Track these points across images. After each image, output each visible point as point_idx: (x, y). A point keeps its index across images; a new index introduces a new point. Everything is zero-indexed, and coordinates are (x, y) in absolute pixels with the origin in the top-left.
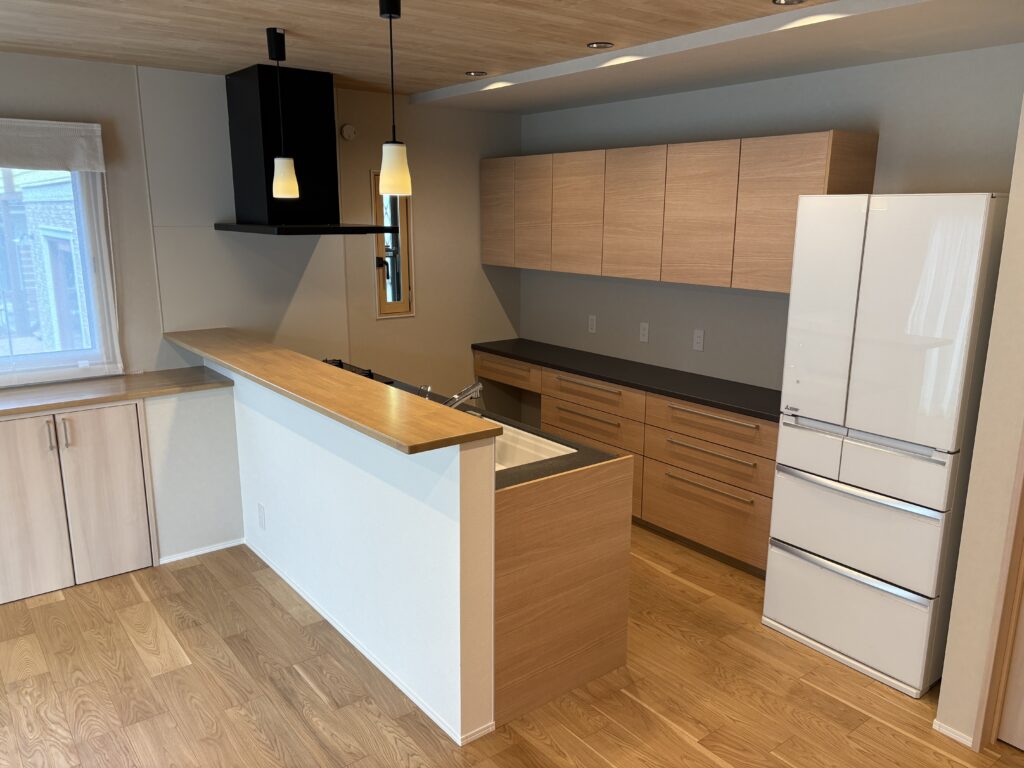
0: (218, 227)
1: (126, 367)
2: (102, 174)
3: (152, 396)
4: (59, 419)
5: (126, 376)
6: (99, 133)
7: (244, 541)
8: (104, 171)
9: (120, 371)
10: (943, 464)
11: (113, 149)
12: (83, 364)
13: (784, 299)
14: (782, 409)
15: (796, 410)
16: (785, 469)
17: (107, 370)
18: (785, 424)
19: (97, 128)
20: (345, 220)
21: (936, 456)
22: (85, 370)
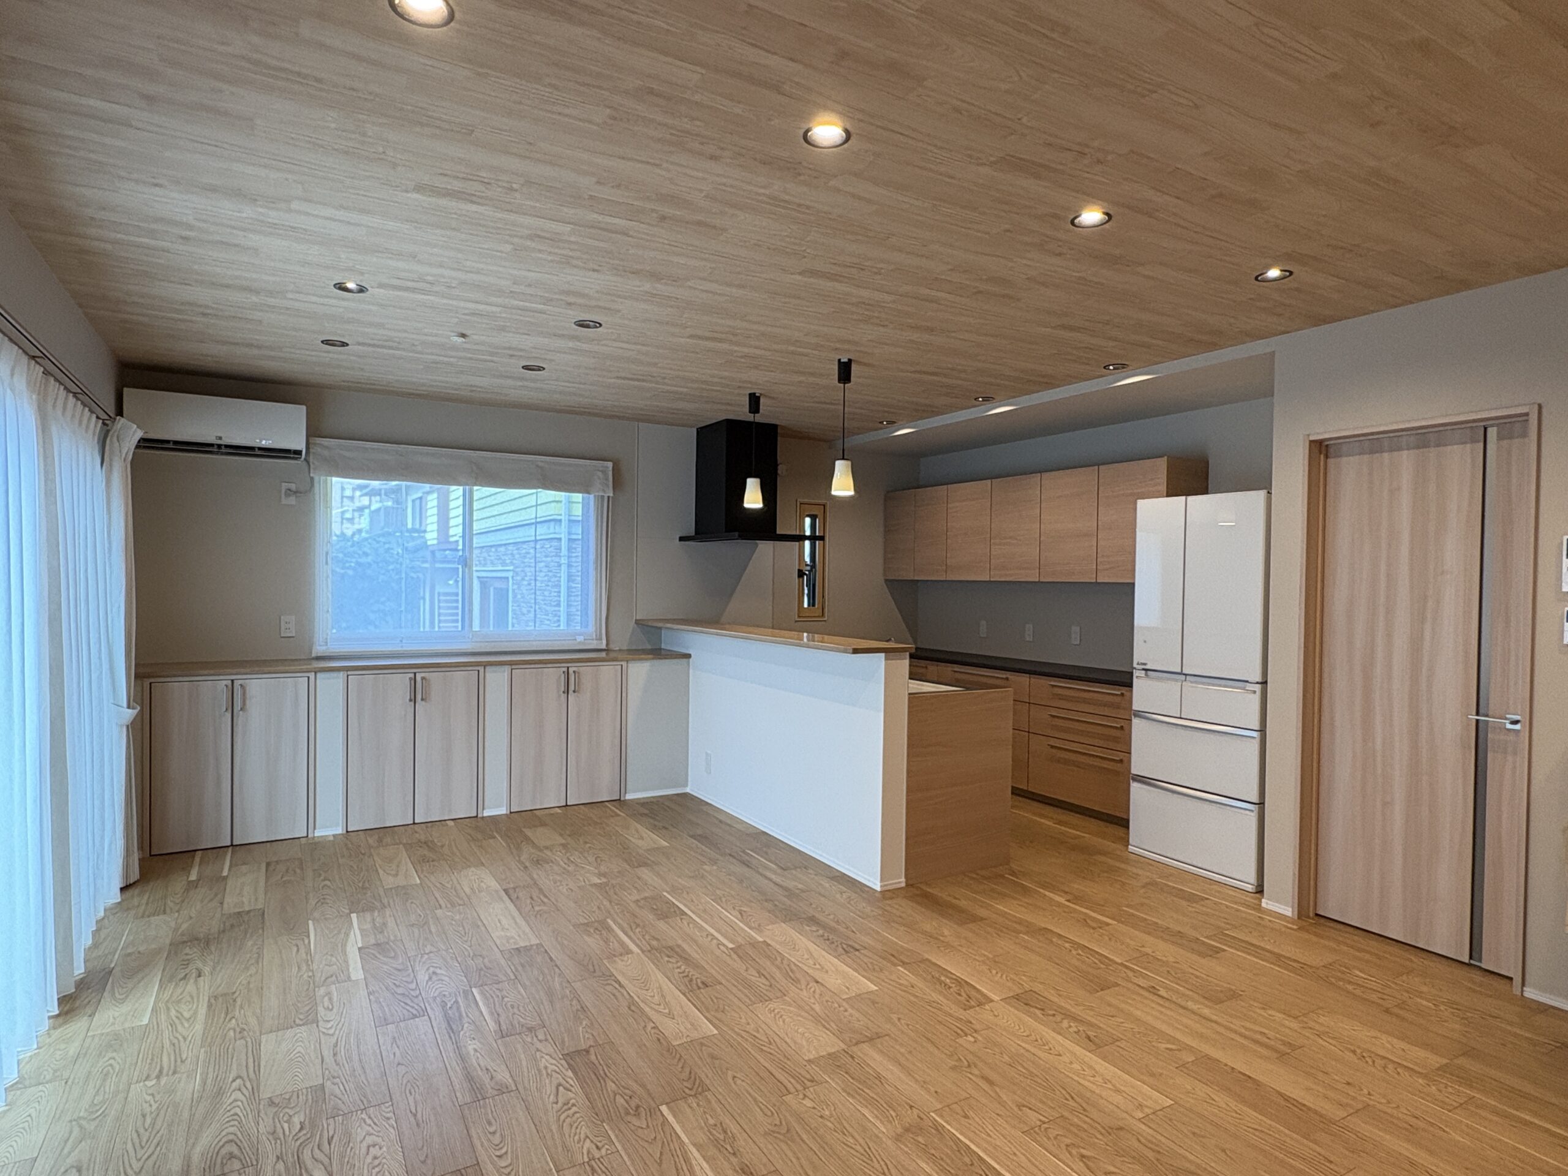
0: (681, 539)
1: (607, 645)
2: (609, 497)
3: (633, 660)
4: (571, 670)
5: (607, 650)
6: (611, 468)
7: (688, 790)
8: (611, 495)
9: (604, 646)
10: (1255, 692)
11: (618, 482)
12: (580, 639)
13: (1132, 585)
14: (1135, 665)
15: (1145, 664)
16: (1138, 714)
17: (594, 645)
18: (1137, 677)
19: (610, 465)
20: (780, 531)
21: (1250, 687)
22: (580, 643)
